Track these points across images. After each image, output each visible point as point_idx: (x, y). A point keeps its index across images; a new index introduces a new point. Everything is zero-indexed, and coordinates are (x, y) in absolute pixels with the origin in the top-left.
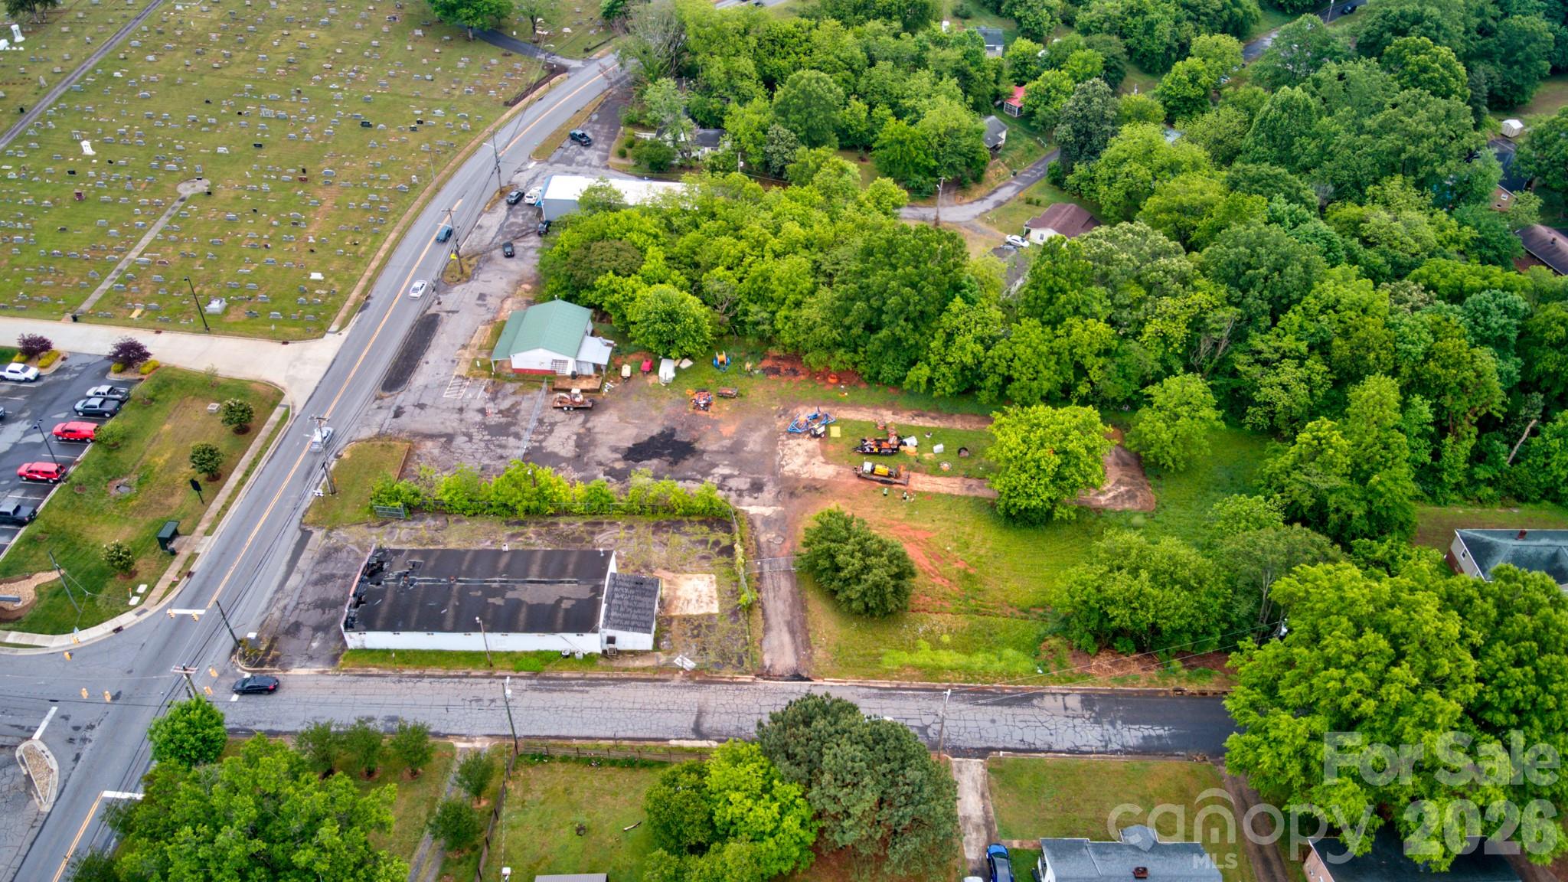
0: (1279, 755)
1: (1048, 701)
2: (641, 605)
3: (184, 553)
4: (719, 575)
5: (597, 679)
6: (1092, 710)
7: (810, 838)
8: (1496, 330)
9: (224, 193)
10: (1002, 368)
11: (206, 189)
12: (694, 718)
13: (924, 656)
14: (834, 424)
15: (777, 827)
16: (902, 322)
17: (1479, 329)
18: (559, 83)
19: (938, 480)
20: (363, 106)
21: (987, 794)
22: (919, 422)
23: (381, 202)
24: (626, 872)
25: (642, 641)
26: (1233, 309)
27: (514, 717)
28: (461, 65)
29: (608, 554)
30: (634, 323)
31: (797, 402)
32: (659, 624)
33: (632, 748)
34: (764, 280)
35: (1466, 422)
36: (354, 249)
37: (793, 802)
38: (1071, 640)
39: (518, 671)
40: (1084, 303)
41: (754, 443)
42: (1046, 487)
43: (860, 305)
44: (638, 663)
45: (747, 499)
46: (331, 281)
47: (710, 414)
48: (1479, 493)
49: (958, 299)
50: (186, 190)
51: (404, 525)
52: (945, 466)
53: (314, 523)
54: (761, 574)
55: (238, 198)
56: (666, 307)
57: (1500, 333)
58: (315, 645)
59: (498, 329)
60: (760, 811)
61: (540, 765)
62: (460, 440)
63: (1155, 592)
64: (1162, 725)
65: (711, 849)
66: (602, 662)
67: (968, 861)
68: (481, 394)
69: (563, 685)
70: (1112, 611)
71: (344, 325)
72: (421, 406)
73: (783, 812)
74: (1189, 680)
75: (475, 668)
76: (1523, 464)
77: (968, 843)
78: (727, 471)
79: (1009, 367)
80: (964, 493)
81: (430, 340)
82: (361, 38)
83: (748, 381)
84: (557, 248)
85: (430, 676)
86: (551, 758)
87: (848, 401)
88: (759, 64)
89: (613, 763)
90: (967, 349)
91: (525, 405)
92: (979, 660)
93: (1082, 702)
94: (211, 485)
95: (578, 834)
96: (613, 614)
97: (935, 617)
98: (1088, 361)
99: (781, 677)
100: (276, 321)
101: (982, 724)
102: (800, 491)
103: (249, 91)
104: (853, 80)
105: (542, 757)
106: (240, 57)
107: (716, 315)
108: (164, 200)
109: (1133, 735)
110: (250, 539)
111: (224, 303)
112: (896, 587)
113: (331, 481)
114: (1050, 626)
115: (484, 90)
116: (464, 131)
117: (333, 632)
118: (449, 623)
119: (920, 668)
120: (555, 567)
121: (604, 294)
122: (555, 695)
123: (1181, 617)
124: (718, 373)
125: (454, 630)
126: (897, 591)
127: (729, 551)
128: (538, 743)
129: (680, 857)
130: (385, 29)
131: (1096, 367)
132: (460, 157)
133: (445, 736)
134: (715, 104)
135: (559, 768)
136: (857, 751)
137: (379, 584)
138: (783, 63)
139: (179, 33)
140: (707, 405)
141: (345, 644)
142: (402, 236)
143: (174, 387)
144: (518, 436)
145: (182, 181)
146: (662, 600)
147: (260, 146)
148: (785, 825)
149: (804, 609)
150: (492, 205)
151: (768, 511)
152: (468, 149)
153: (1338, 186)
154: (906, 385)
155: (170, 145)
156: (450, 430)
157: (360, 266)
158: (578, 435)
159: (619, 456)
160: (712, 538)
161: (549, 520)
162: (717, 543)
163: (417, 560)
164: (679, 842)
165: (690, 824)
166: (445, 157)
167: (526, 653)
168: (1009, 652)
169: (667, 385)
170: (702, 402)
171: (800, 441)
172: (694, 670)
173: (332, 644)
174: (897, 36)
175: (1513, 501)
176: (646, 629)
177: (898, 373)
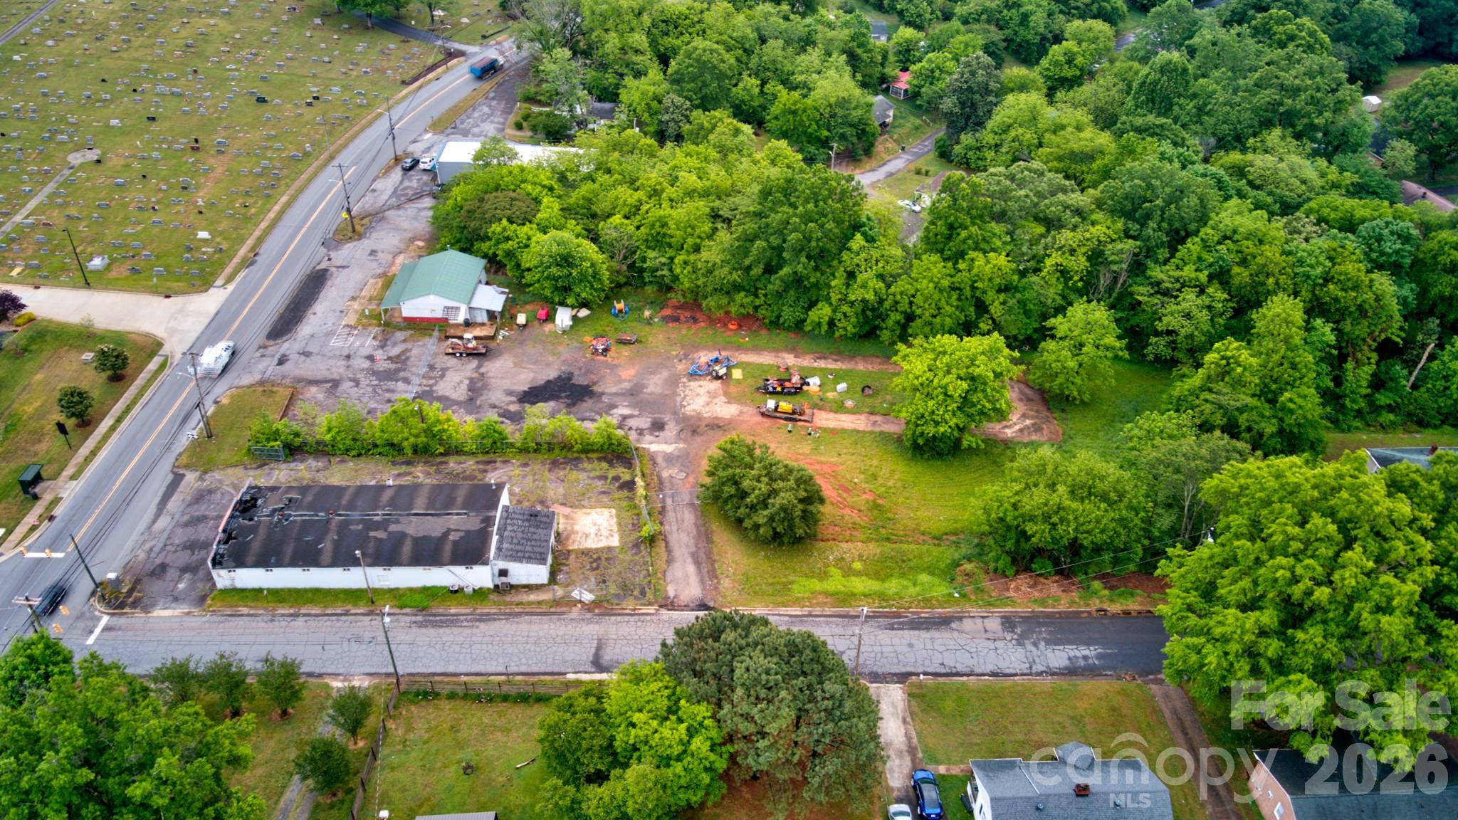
0: (1226, 654)
1: (967, 624)
2: (535, 536)
3: (47, 498)
4: (619, 509)
5: (488, 614)
6: (1013, 632)
7: (721, 765)
8: (1389, 255)
9: (114, 162)
10: (903, 306)
11: (96, 158)
12: (593, 651)
13: (836, 582)
14: (735, 366)
15: (685, 751)
16: (803, 259)
17: (1374, 255)
18: (456, 65)
19: (843, 417)
20: (258, 84)
21: (909, 719)
22: (822, 364)
23: (274, 168)
24: (518, 812)
25: (536, 573)
26: (1130, 241)
27: (396, 654)
28: (359, 49)
29: (500, 487)
30: (529, 270)
31: (698, 347)
32: (555, 558)
33: (526, 682)
34: (662, 226)
35: (1365, 348)
36: (244, 210)
37: (701, 724)
38: (986, 563)
39: (401, 608)
40: (984, 239)
41: (655, 385)
42: (954, 415)
43: (759, 244)
44: (533, 597)
45: (648, 438)
46: (218, 239)
47: (608, 359)
48: (1381, 419)
49: (858, 236)
50: (76, 159)
51: (283, 466)
52: (849, 403)
53: (187, 467)
54: (664, 507)
55: (128, 166)
56: (563, 251)
57: (1393, 259)
58: (181, 586)
59: (388, 281)
60: (666, 732)
61: (424, 703)
62: (346, 386)
63: (1074, 505)
64: (1088, 644)
65: (612, 776)
66: (493, 597)
67: (892, 789)
68: (370, 341)
69: (451, 622)
70: (1030, 528)
71: (230, 279)
72: (307, 354)
73: (691, 732)
74: (1112, 601)
75: (355, 605)
76: (1423, 390)
77: (892, 770)
78: (626, 412)
79: (911, 303)
80: (870, 429)
81: (319, 293)
82: (260, 26)
83: (647, 329)
84: (451, 202)
85: (305, 615)
86: (437, 695)
87: (749, 345)
88: (653, 43)
89: (505, 698)
90: (867, 288)
91: (415, 352)
92: (893, 586)
93: (1003, 624)
94: (80, 431)
95: (465, 773)
96: (505, 546)
97: (844, 545)
98: (990, 296)
99: (686, 607)
100: (159, 275)
101: (899, 649)
102: (702, 428)
103: (146, 70)
104: (745, 59)
105: (426, 694)
106: (138, 42)
107: (614, 264)
108: (54, 168)
109: (1058, 657)
110: (118, 483)
111: (106, 261)
112: (804, 511)
113: (207, 424)
114: (965, 550)
115: (382, 71)
116: (360, 106)
117: (201, 573)
118: (327, 557)
119: (832, 595)
120: (442, 500)
121: (498, 243)
122: (441, 631)
123: (1102, 532)
124: (617, 321)
125: (333, 564)
126: (807, 516)
127: (630, 485)
128: (422, 679)
129: (578, 787)
130: (285, 18)
131: (996, 303)
132: (356, 129)
133: (320, 676)
134: (610, 79)
135: (446, 705)
136: (772, 662)
137: (251, 519)
138: (677, 42)
139: (80, 21)
140: (606, 350)
141: (214, 584)
142: (294, 199)
143: (48, 338)
144: (406, 381)
145: (72, 151)
146: (558, 535)
147: (153, 119)
148: (693, 747)
149: (709, 540)
150: (388, 170)
151: (669, 449)
152: (363, 122)
153: (1220, 140)
154: (808, 328)
155: (62, 119)
156: (336, 376)
157: (249, 226)
158: (471, 379)
159: (514, 399)
160: (612, 473)
161: (439, 460)
162: (616, 478)
163: (294, 495)
164: (577, 772)
165: (588, 750)
166: (341, 129)
167: (411, 589)
168: (924, 578)
169: (564, 332)
170: (600, 347)
171: (701, 383)
172: (593, 602)
173: (200, 585)
174: (786, 18)
175: (1415, 427)
176: (542, 561)
177: (799, 315)
